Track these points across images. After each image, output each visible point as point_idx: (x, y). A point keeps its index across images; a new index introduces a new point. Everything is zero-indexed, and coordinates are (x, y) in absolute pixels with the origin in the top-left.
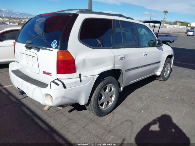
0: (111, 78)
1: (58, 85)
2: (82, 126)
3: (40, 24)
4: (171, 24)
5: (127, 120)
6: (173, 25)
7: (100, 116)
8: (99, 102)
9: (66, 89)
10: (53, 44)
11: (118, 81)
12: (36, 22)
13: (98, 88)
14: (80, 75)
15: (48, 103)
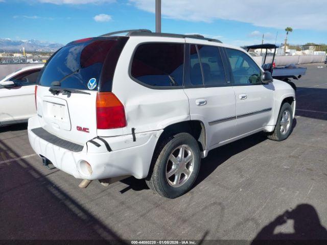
0: (186, 135)
1: (98, 145)
2: (141, 214)
3: (76, 56)
4: (298, 49)
5: (215, 203)
6: (302, 51)
7: (169, 197)
8: (166, 174)
9: (111, 152)
10: (91, 84)
11: (199, 140)
12: (68, 52)
13: (165, 151)
14: (133, 130)
15: (85, 174)
